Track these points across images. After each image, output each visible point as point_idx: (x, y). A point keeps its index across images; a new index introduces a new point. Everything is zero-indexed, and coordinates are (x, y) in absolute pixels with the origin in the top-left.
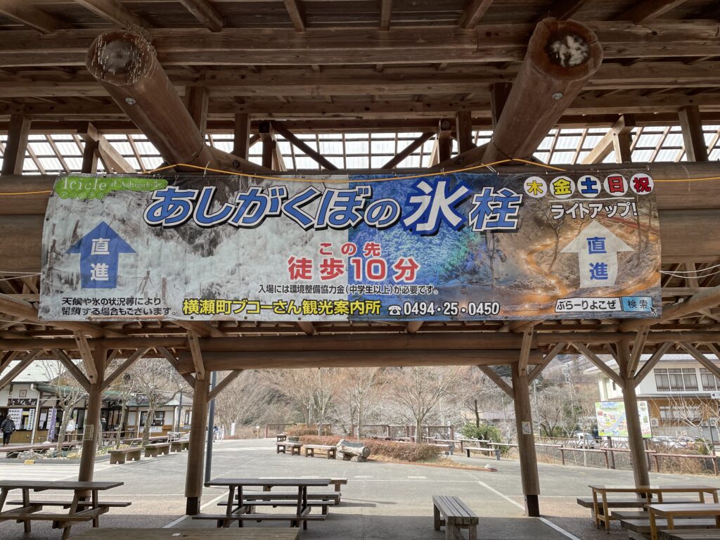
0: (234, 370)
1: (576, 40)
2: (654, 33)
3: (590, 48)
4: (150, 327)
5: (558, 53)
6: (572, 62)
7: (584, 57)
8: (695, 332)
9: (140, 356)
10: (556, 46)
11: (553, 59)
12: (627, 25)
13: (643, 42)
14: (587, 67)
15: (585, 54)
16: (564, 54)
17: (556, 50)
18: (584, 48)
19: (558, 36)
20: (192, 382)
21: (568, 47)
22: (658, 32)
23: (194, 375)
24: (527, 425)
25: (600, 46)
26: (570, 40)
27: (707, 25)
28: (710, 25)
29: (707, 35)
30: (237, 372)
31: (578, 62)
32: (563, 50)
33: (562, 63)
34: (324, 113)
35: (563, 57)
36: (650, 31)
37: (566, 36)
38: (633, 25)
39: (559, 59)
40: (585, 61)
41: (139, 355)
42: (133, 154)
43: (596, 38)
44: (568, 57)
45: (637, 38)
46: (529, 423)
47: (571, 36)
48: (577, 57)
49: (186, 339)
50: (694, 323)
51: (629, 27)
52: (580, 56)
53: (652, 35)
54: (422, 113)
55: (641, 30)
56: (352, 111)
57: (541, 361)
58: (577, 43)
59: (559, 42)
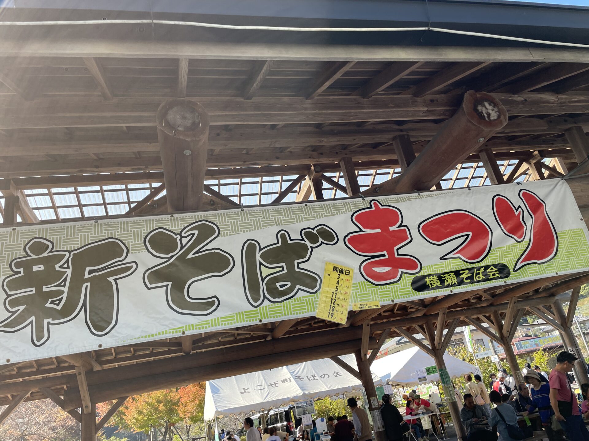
0: (119, 398)
1: (490, 105)
2: (525, 100)
3: (499, 109)
4: (24, 371)
5: (482, 112)
6: (492, 118)
7: (498, 114)
8: (469, 309)
9: (23, 400)
10: (480, 108)
11: (480, 116)
12: (509, 95)
13: (521, 106)
14: (501, 121)
15: (498, 113)
16: (486, 113)
17: (480, 111)
18: (496, 109)
19: (478, 102)
20: (79, 418)
21: (487, 109)
22: (528, 100)
23: (80, 411)
24: (375, 400)
25: (504, 108)
26: (487, 104)
27: (552, 95)
28: (553, 95)
29: (553, 101)
30: (121, 401)
31: (496, 118)
32: (484, 111)
33: (487, 119)
34: (245, 162)
35: (486, 115)
36: (523, 99)
37: (483, 102)
38: (513, 95)
39: (484, 116)
40: (499, 117)
41: (21, 399)
42: (51, 205)
43: (501, 103)
44: (489, 115)
45: (517, 103)
46: (375, 397)
47: (487, 102)
48: (494, 115)
49: (74, 376)
50: (467, 302)
51: (511, 97)
52: (495, 114)
53: (524, 101)
54: (317, 159)
55: (518, 98)
56: (267, 160)
57: (376, 346)
58: (491, 106)
59: (480, 105)
